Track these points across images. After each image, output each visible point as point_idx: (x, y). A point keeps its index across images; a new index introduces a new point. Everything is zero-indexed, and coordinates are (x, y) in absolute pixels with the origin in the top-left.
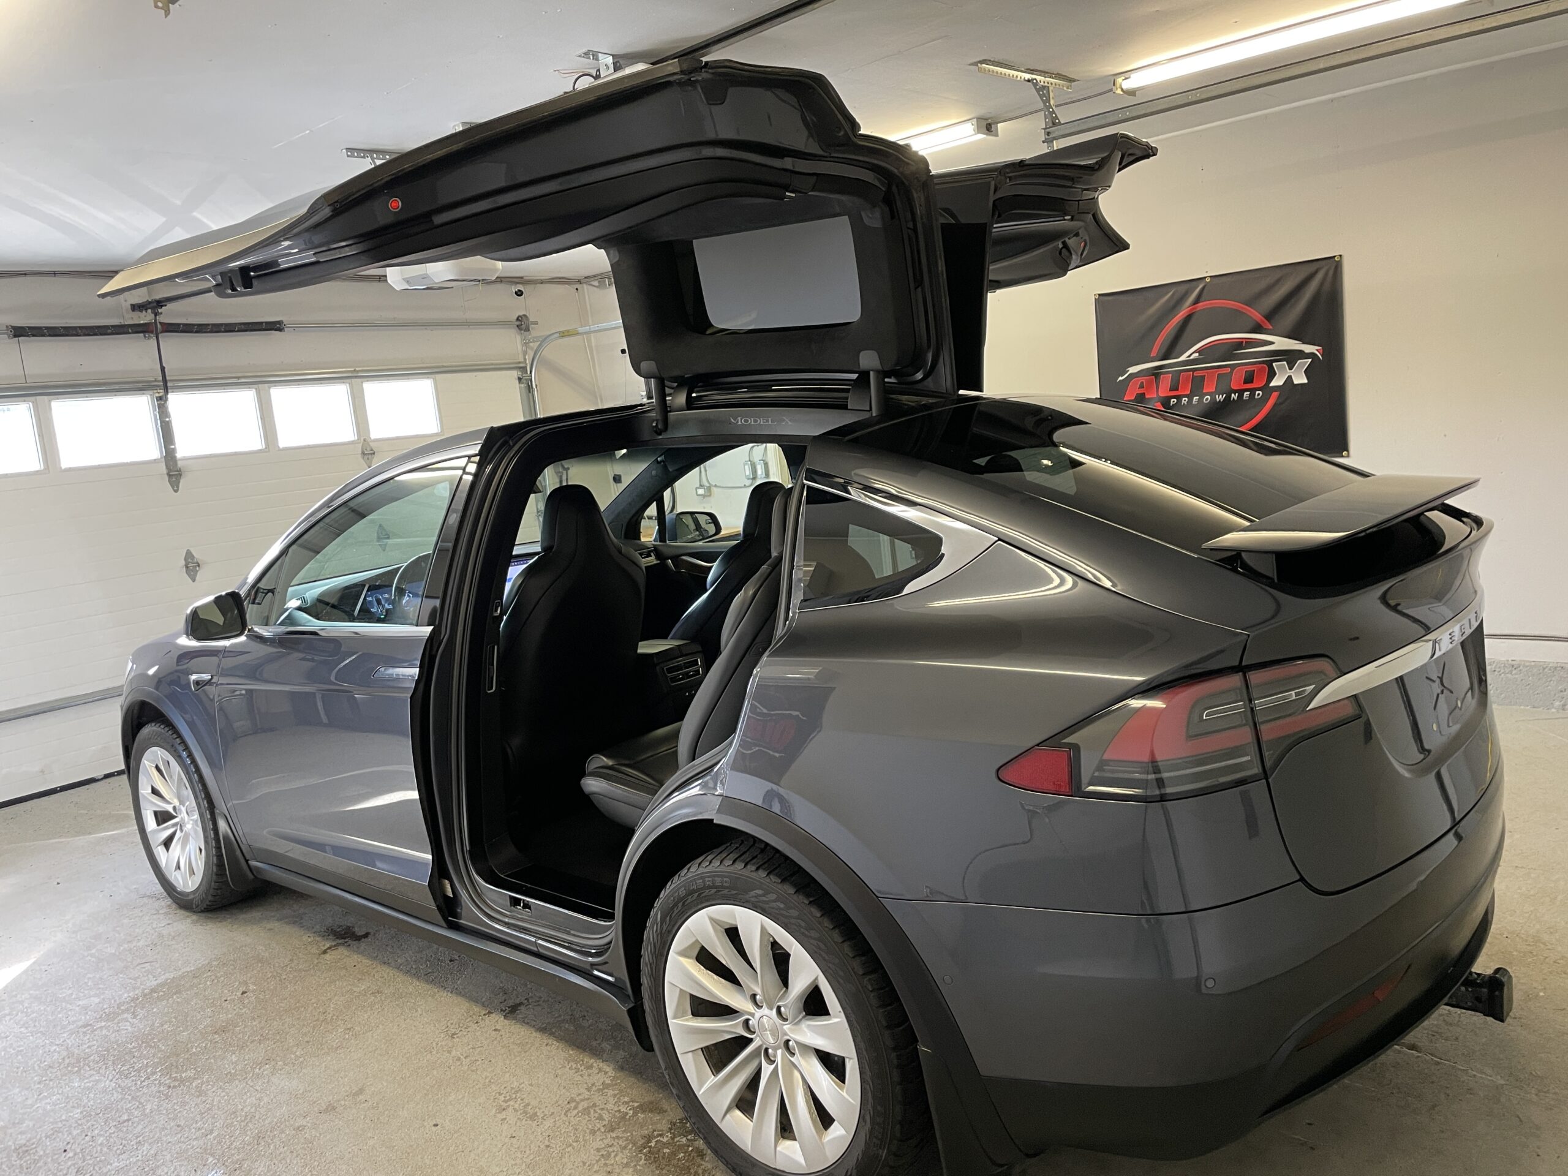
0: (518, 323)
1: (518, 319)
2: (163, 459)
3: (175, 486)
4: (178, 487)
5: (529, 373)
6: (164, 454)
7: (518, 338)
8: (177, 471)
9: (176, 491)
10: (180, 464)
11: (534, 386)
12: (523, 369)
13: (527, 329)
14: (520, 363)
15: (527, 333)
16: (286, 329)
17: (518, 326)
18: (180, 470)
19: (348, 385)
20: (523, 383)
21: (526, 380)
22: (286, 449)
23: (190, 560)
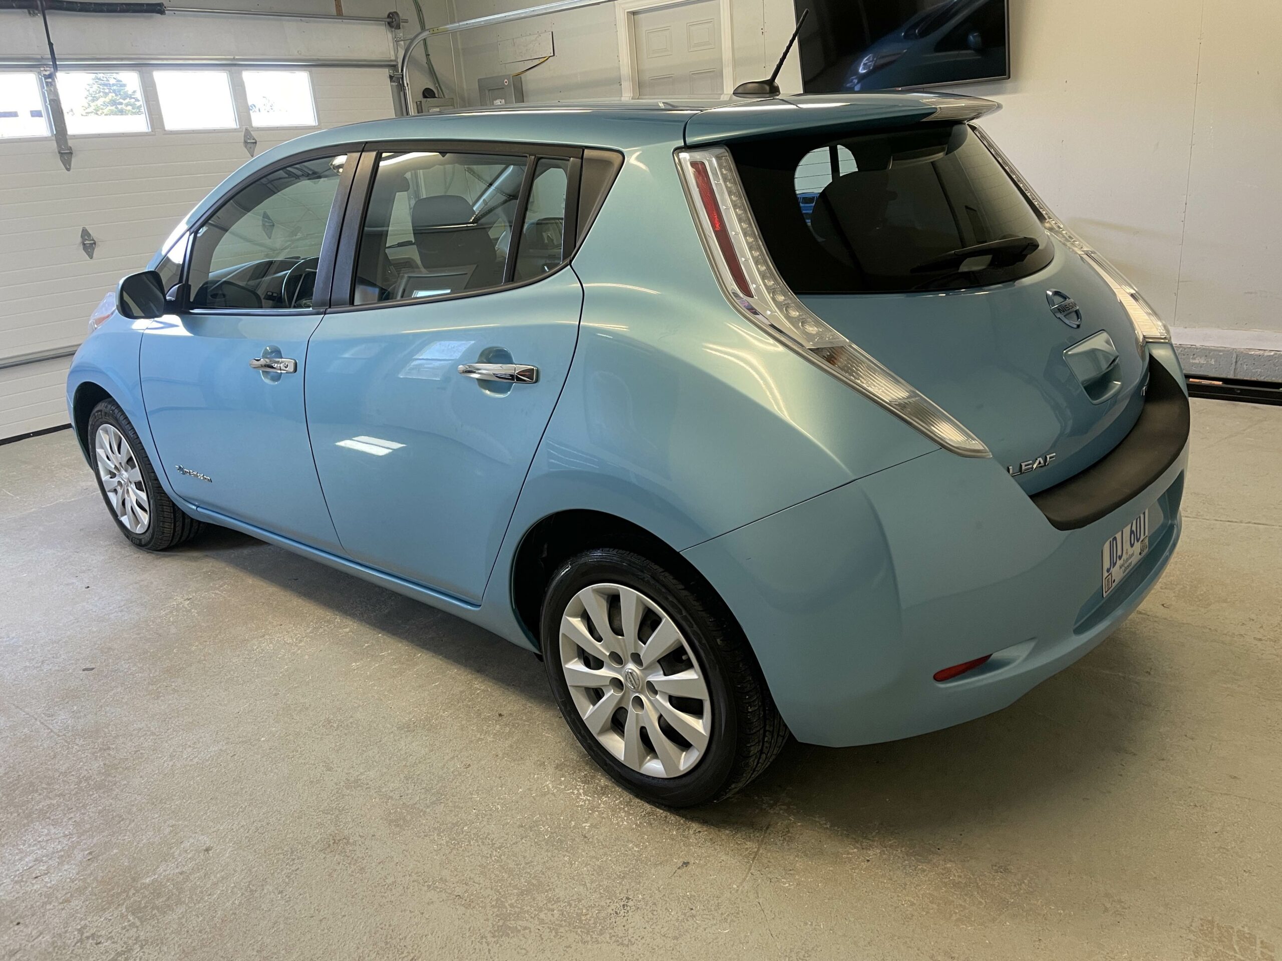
0: (389, 20)
1: (389, 16)
3: (67, 165)
4: (70, 166)
5: (400, 71)
6: (55, 133)
7: (390, 36)
8: (68, 150)
11: (406, 85)
12: (394, 67)
13: (398, 27)
14: (391, 61)
15: (398, 31)
16: (166, 12)
17: (389, 23)
19: (228, 72)
20: (394, 82)
21: (398, 78)
22: (172, 133)
23: (86, 237)
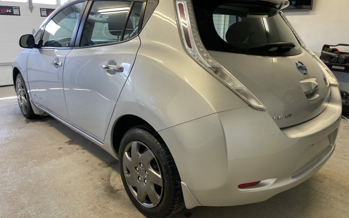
2: (28, 3)
9: (31, 12)
10: (33, 5)
18: (32, 6)
